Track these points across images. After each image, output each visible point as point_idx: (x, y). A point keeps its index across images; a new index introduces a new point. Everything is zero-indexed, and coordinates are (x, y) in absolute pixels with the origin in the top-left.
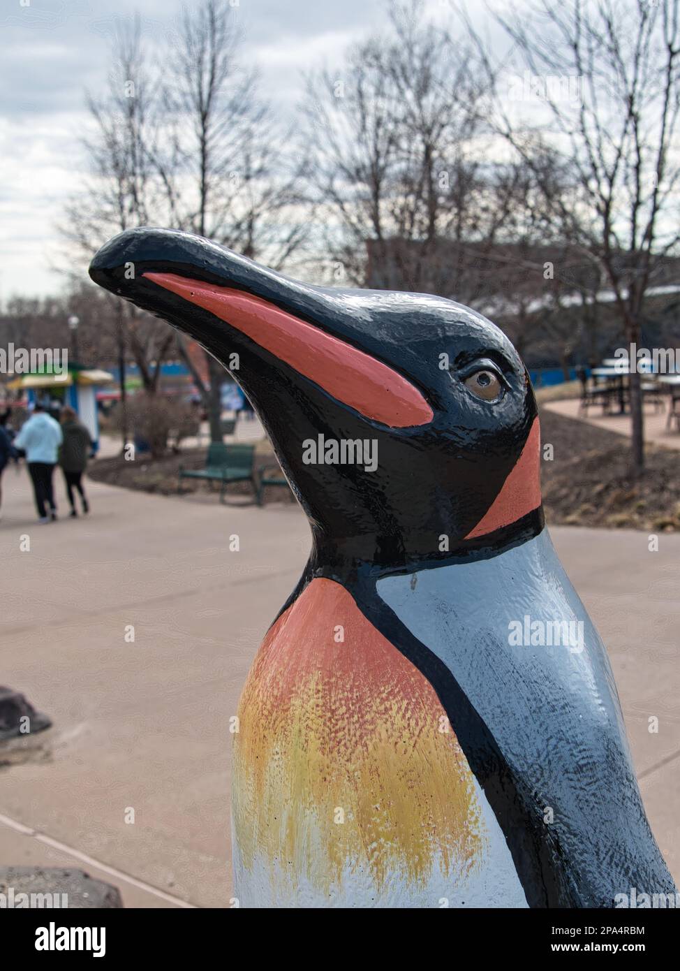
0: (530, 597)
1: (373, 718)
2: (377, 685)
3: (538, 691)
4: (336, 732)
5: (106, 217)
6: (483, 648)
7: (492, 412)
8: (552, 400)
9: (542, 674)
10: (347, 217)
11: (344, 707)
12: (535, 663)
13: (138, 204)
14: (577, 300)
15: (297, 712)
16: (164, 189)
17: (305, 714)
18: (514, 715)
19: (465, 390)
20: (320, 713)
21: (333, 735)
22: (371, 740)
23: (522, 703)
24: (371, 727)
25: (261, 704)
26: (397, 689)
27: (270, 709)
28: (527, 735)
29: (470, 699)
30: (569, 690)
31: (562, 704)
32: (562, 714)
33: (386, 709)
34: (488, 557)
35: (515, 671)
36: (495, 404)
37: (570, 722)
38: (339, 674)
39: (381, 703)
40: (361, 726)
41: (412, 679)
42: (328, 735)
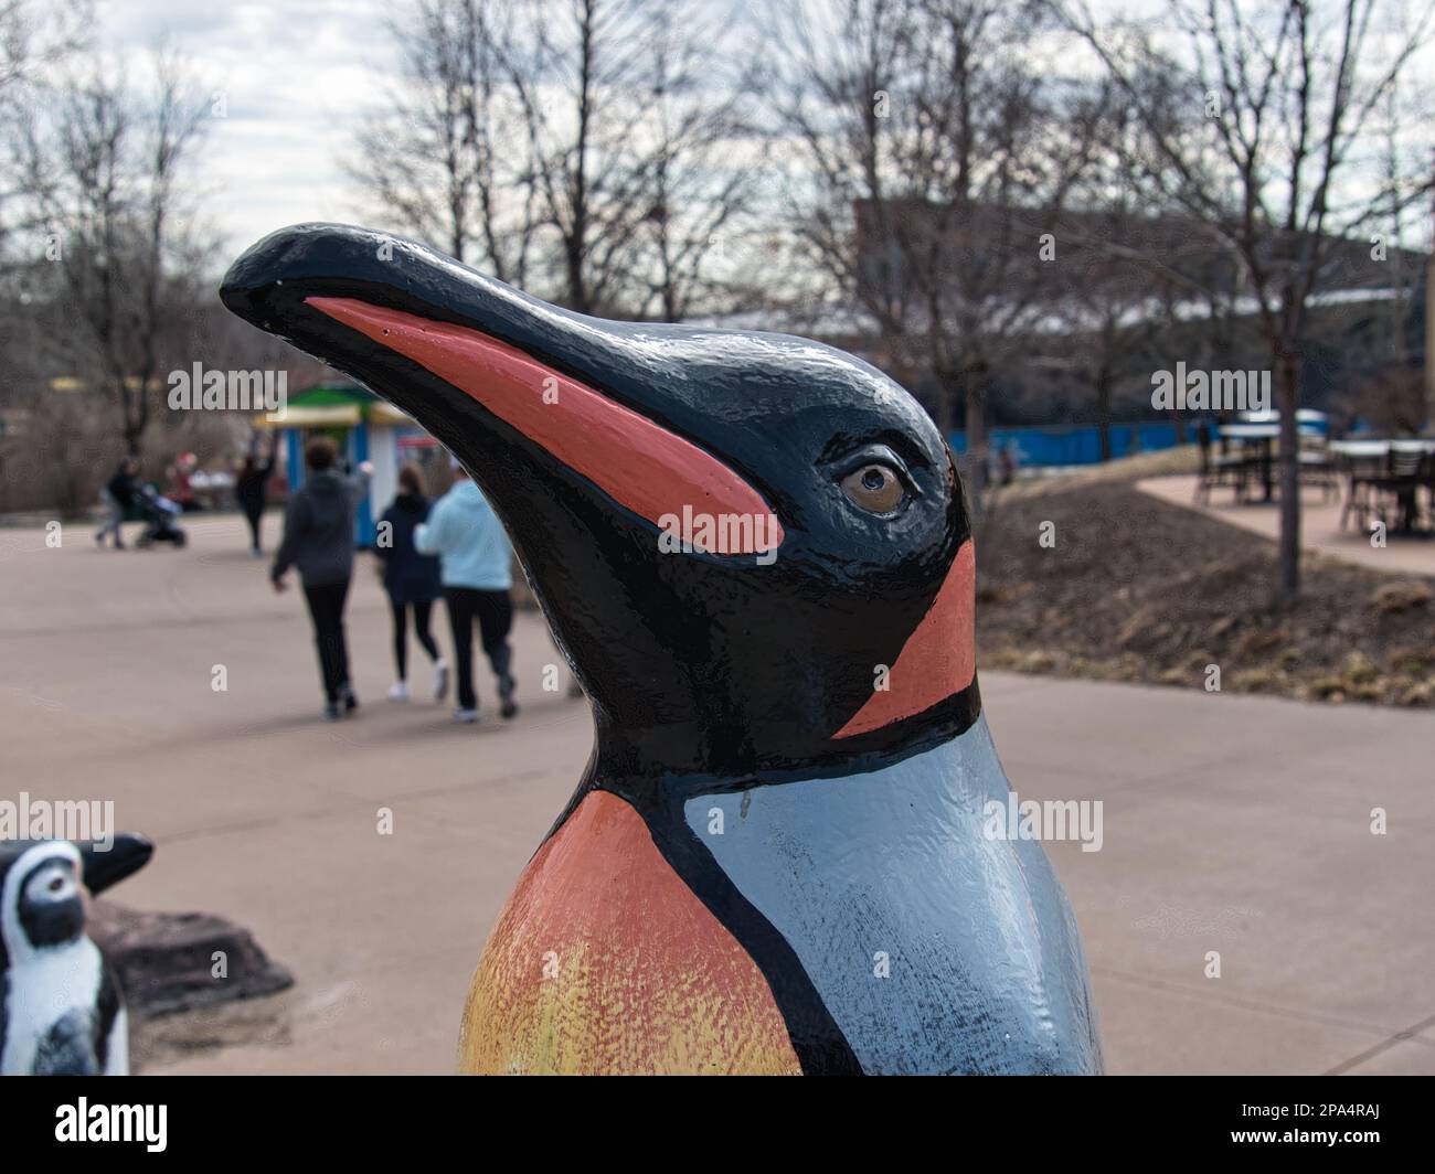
0: (939, 837)
1: (665, 1024)
2: (675, 971)
3: (939, 993)
4: (606, 1043)
5: (424, 150)
6: (852, 916)
7: (885, 533)
8: (1152, 475)
9: (947, 964)
10: (823, 162)
11: (621, 1003)
12: (939, 945)
13: (477, 131)
14: (1202, 309)
15: (547, 1007)
16: (519, 107)
17: (560, 1010)
18: (896, 1029)
19: (840, 494)
20: (583, 1010)
21: (601, 1047)
22: (662, 1058)
23: (911, 1012)
24: (662, 1038)
25: (496, 990)
26: (708, 979)
27: (509, 999)
28: (914, 1063)
29: (824, 999)
30: (991, 992)
31: (978, 1014)
32: (975, 1032)
33: (688, 1010)
34: (872, 768)
35: (903, 957)
36: (891, 520)
37: (988, 1045)
38: (616, 949)
39: (680, 1000)
40: (646, 1034)
41: (733, 963)
42: (593, 1047)
